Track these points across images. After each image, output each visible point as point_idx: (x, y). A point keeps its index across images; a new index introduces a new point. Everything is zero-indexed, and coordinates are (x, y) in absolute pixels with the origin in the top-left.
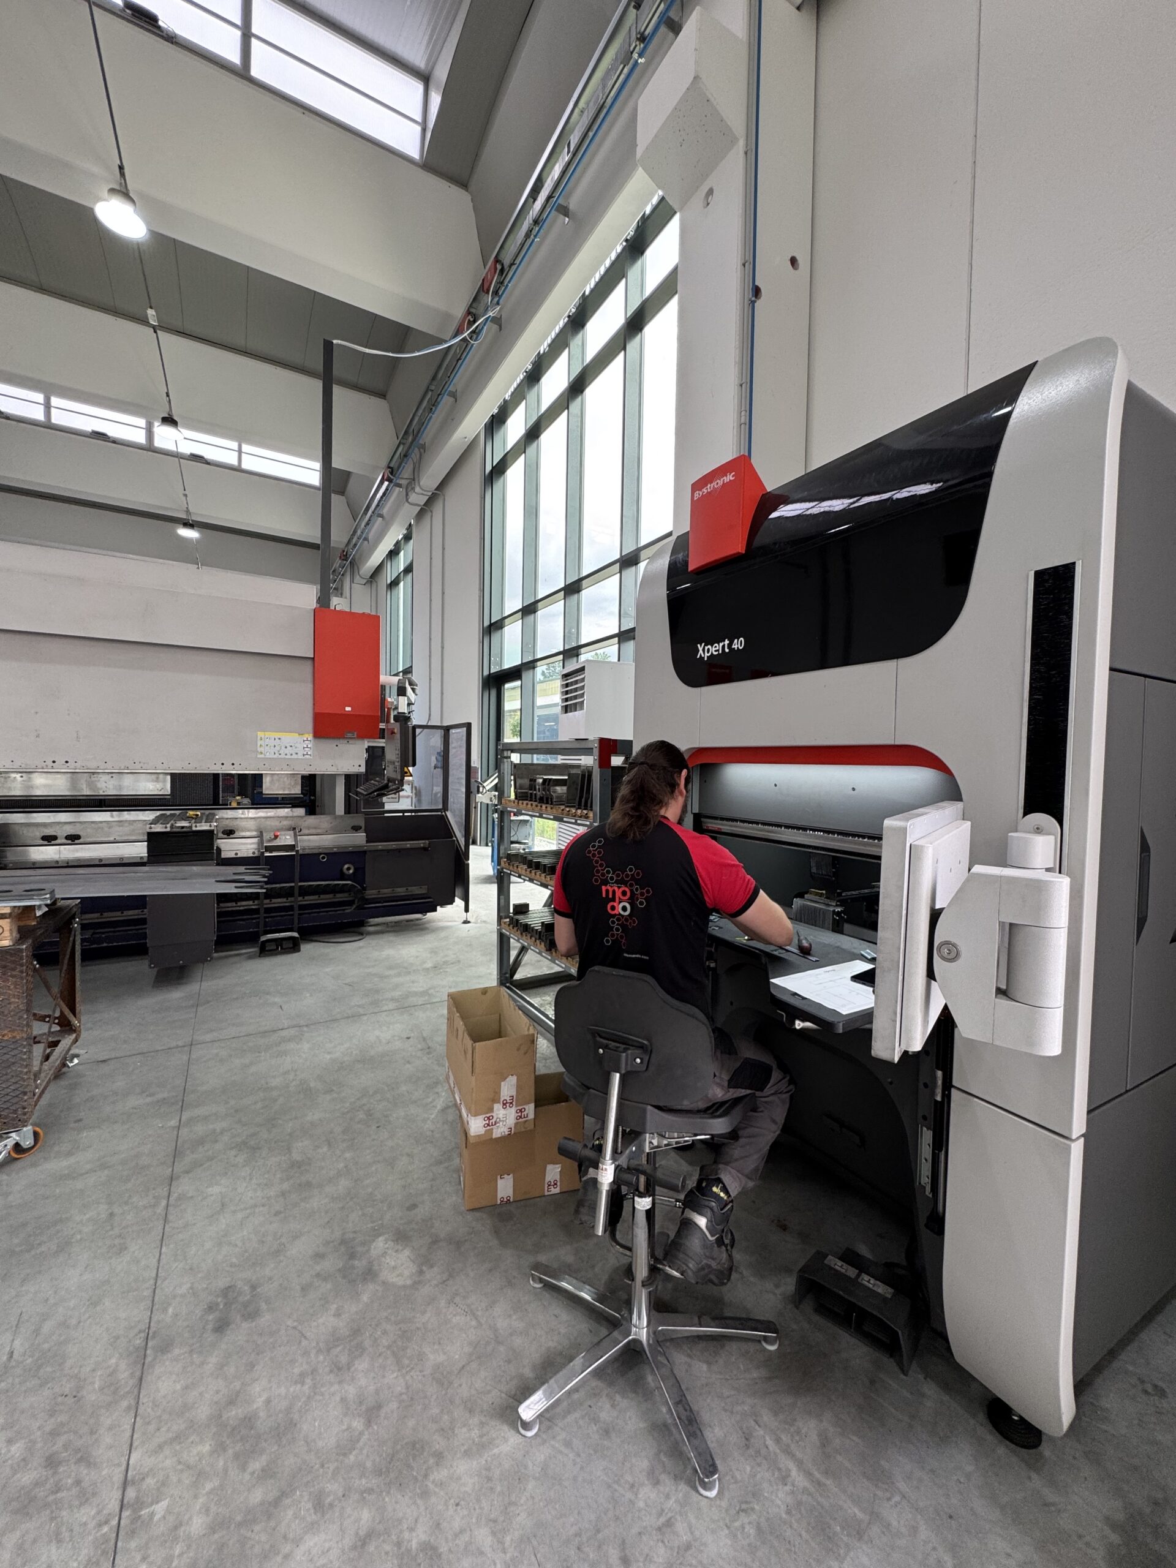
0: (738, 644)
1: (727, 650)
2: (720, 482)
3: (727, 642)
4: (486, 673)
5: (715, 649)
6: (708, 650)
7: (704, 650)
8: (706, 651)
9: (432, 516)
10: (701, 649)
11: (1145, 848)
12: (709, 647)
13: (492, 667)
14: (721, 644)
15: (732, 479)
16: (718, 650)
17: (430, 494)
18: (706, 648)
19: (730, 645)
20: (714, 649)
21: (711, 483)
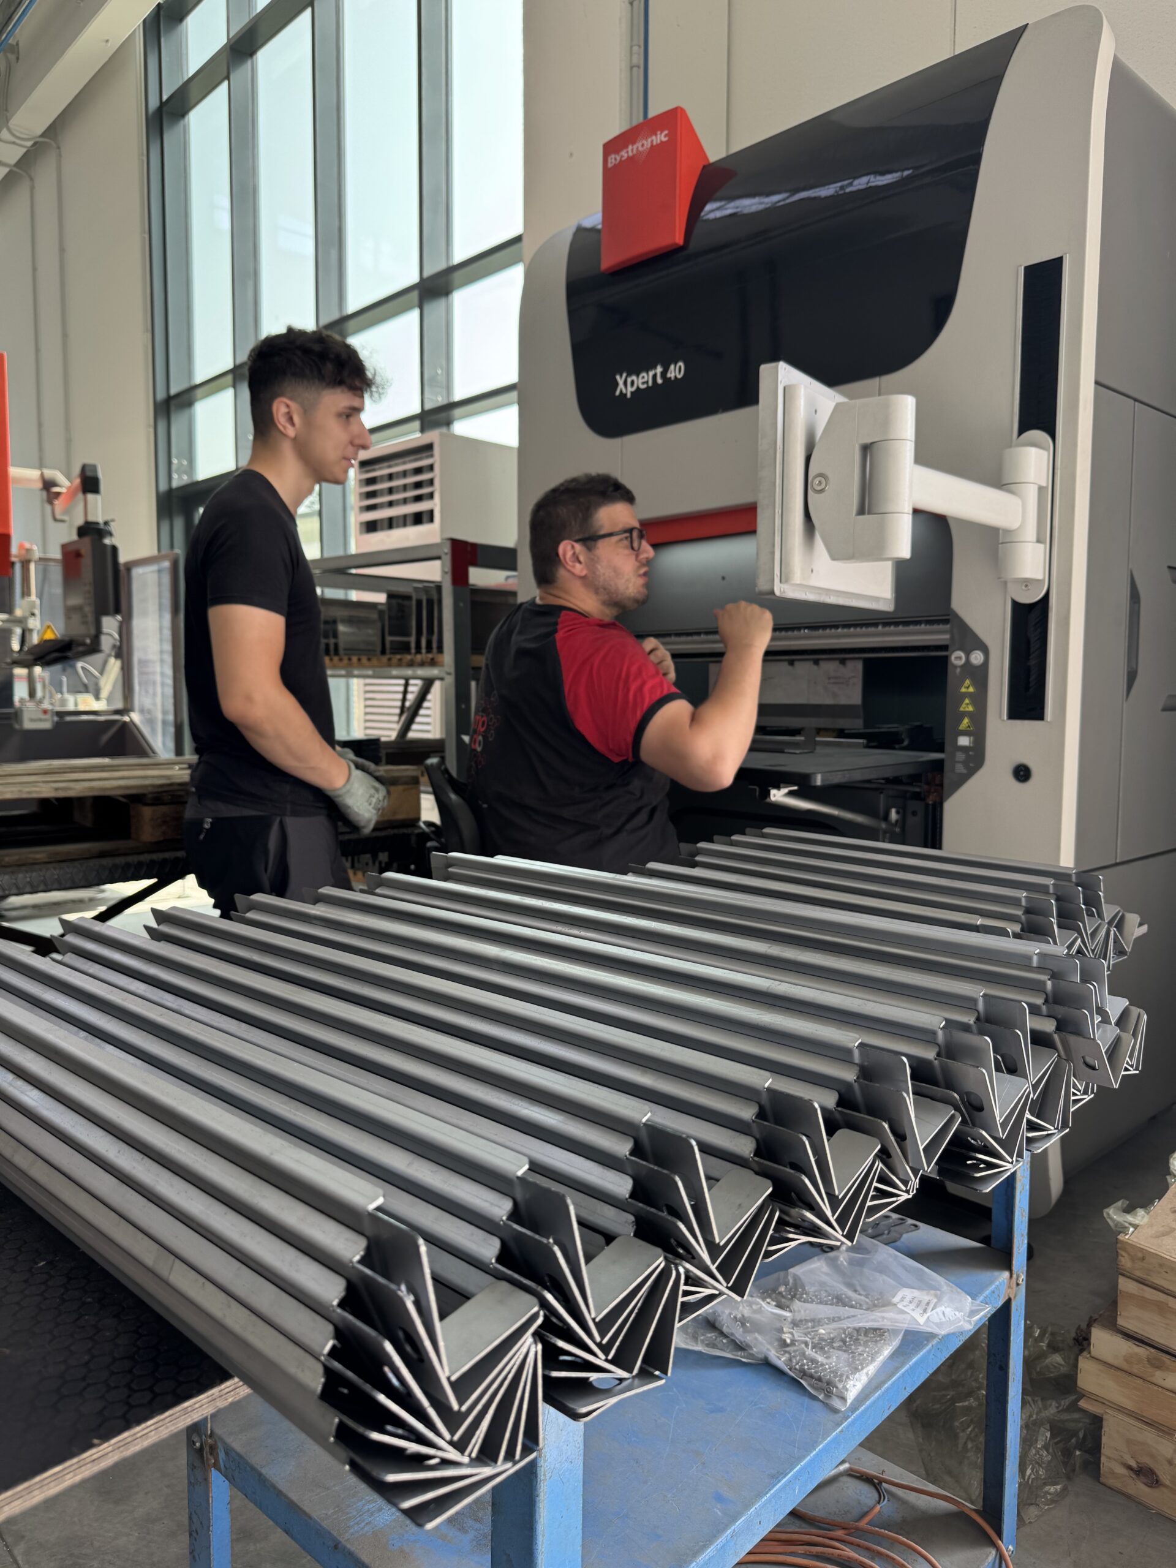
0: (676, 371)
1: (659, 381)
2: (647, 144)
3: (659, 369)
4: (163, 487)
5: (643, 380)
6: (632, 383)
7: (625, 383)
8: (628, 384)
9: (32, 188)
10: (621, 382)
11: (1135, 596)
12: (634, 378)
13: (175, 476)
14: (651, 373)
15: (664, 139)
16: (647, 382)
17: (29, 144)
18: (629, 380)
19: (664, 374)
20: (641, 381)
21: (634, 143)
